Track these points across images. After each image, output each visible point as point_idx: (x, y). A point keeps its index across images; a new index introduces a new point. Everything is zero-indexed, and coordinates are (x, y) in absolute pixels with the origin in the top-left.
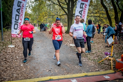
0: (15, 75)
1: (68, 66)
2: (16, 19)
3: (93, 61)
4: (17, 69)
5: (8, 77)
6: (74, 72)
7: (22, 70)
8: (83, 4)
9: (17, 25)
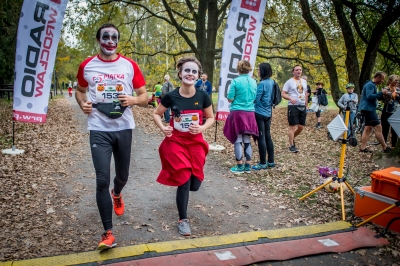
0: (27, 242)
1: (202, 212)
2: (28, 63)
3: (284, 196)
4: (34, 224)
5: (5, 250)
6: (224, 229)
7: (52, 226)
8: (246, 17)
9: (32, 79)
